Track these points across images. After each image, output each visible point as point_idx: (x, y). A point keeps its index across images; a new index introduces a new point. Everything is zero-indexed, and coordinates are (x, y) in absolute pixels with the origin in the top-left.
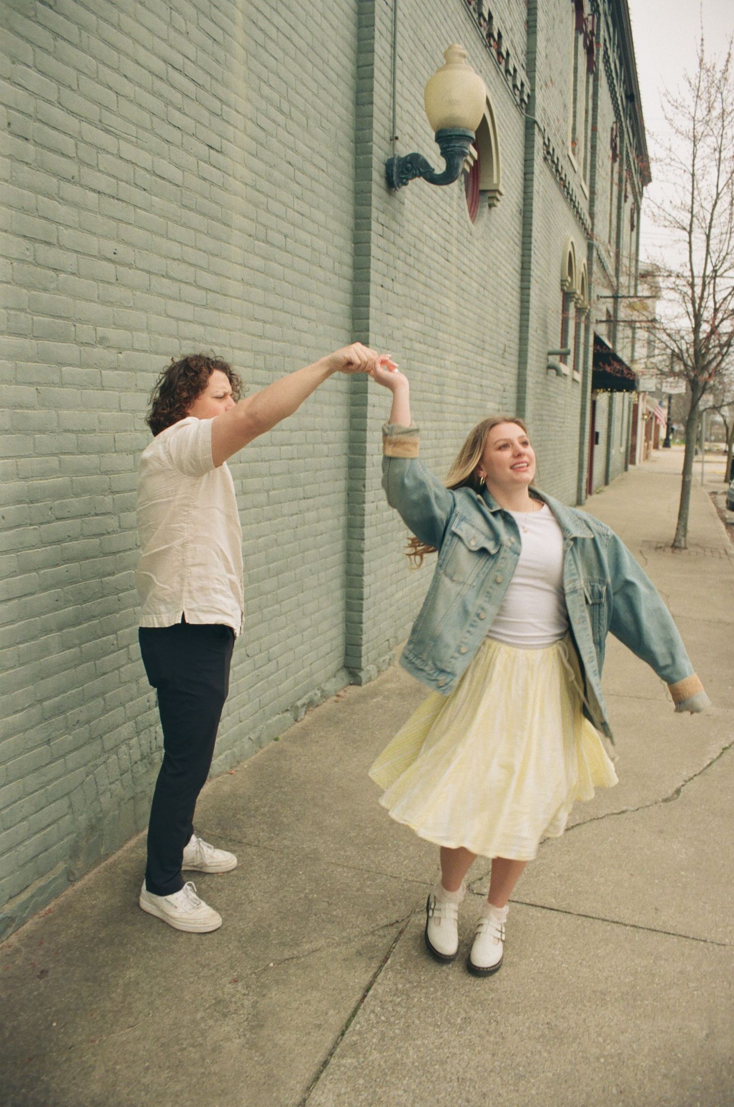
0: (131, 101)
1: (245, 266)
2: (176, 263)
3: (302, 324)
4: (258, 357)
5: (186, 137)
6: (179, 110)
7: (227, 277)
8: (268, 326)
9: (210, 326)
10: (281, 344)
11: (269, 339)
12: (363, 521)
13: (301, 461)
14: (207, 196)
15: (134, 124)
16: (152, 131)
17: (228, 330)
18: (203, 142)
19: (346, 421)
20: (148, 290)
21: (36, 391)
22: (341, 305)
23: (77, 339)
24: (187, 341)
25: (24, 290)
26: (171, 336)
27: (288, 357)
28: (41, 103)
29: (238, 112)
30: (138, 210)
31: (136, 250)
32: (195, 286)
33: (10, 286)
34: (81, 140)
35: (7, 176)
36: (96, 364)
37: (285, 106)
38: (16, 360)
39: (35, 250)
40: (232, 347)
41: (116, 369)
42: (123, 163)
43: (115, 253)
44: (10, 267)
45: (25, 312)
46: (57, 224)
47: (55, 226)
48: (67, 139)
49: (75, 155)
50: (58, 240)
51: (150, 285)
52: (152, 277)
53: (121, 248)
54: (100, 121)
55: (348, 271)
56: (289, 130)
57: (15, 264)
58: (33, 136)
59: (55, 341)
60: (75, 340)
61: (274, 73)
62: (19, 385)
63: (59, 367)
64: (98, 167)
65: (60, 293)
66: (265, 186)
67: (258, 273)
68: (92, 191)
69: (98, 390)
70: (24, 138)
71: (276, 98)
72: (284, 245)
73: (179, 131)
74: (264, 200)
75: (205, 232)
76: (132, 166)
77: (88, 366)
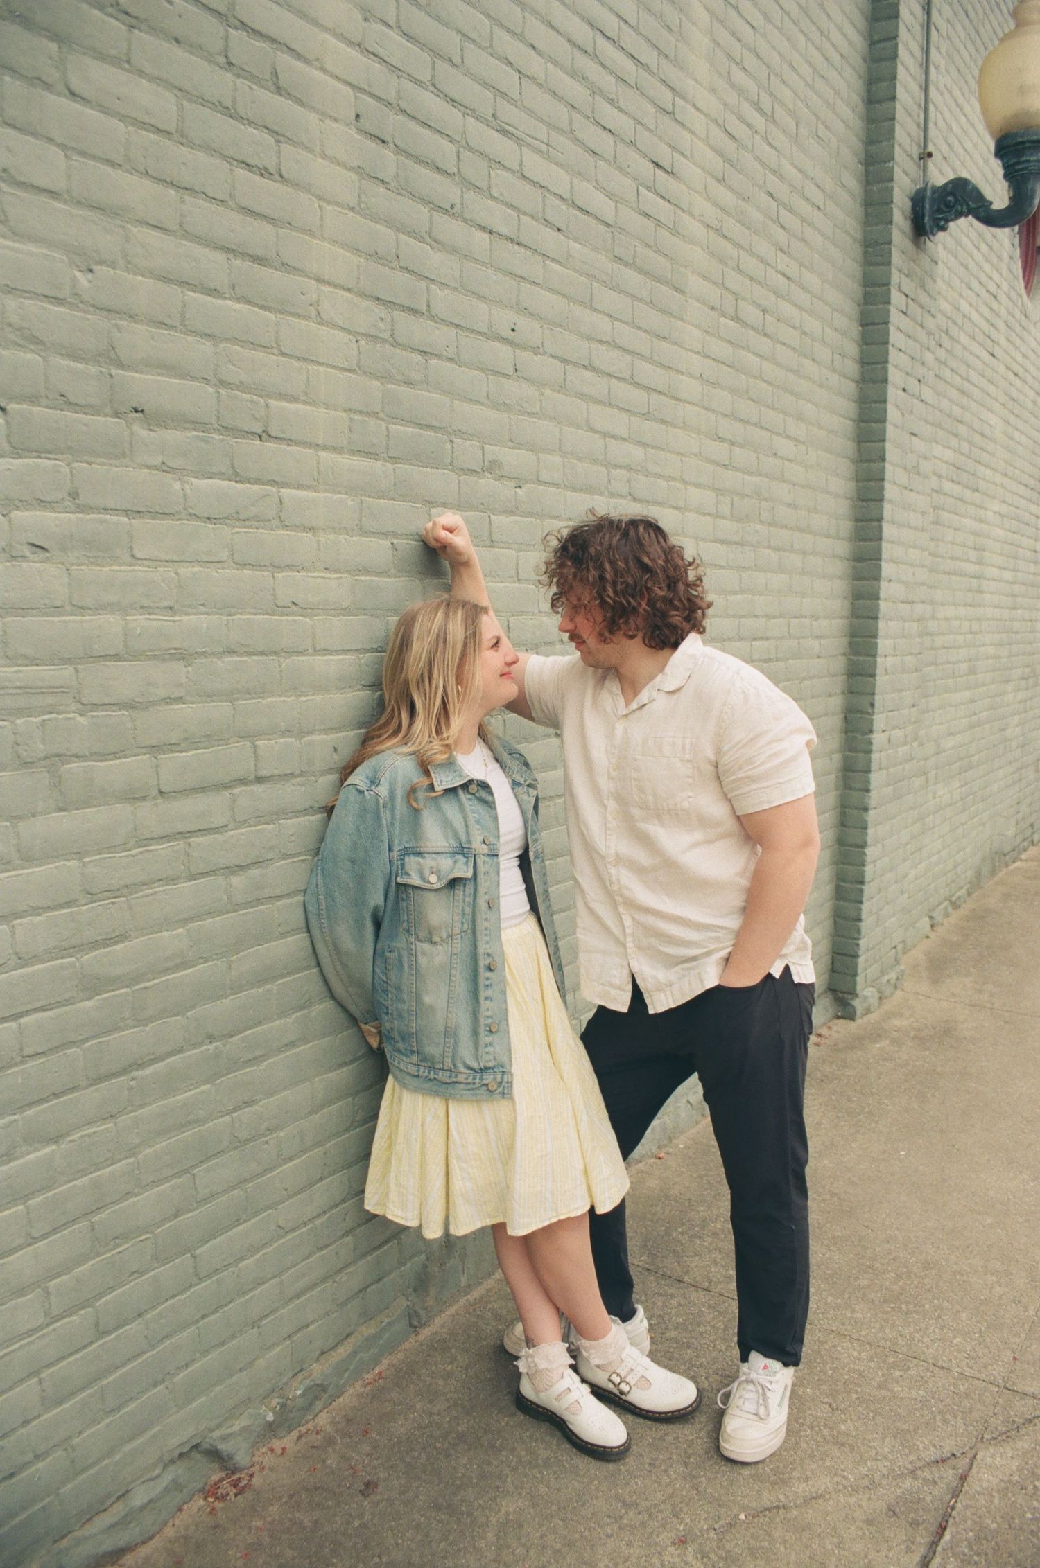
0: (541, 85)
1: (706, 356)
2: (603, 348)
3: (786, 447)
4: (721, 498)
5: (620, 145)
6: (611, 101)
7: (678, 371)
8: (737, 449)
9: (654, 447)
10: (755, 479)
11: (737, 469)
12: (869, 761)
13: (781, 664)
14: (651, 243)
15: (543, 122)
16: (571, 135)
17: (679, 454)
18: (646, 157)
19: (848, 603)
20: (563, 388)
21: (390, 546)
22: (842, 419)
23: (455, 463)
24: (618, 471)
25: (376, 383)
26: (595, 461)
27: (766, 500)
28: (407, 85)
29: (698, 109)
30: (549, 263)
31: (545, 326)
32: (631, 384)
33: (354, 376)
34: (465, 145)
35: (353, 202)
36: (482, 504)
37: (766, 103)
38: (362, 495)
39: (392, 321)
40: (685, 482)
41: (512, 513)
42: (528, 187)
43: (513, 330)
44: (355, 346)
45: (377, 418)
46: (428, 281)
47: (423, 284)
48: (444, 142)
49: (456, 171)
50: (428, 306)
51: (565, 380)
52: (569, 367)
53: (523, 322)
54: (494, 116)
55: (852, 368)
56: (770, 140)
57: (362, 342)
58: (393, 137)
59: (420, 466)
60: (452, 464)
61: (749, 49)
62: (365, 537)
63: (428, 508)
64: (489, 190)
65: (429, 389)
66: (736, 230)
67: (724, 367)
68: (481, 229)
69: (485, 546)
70: (380, 139)
71: (752, 88)
72: (762, 324)
73: (610, 136)
74: (733, 252)
75: (648, 300)
76: (540, 191)
77: (470, 507)
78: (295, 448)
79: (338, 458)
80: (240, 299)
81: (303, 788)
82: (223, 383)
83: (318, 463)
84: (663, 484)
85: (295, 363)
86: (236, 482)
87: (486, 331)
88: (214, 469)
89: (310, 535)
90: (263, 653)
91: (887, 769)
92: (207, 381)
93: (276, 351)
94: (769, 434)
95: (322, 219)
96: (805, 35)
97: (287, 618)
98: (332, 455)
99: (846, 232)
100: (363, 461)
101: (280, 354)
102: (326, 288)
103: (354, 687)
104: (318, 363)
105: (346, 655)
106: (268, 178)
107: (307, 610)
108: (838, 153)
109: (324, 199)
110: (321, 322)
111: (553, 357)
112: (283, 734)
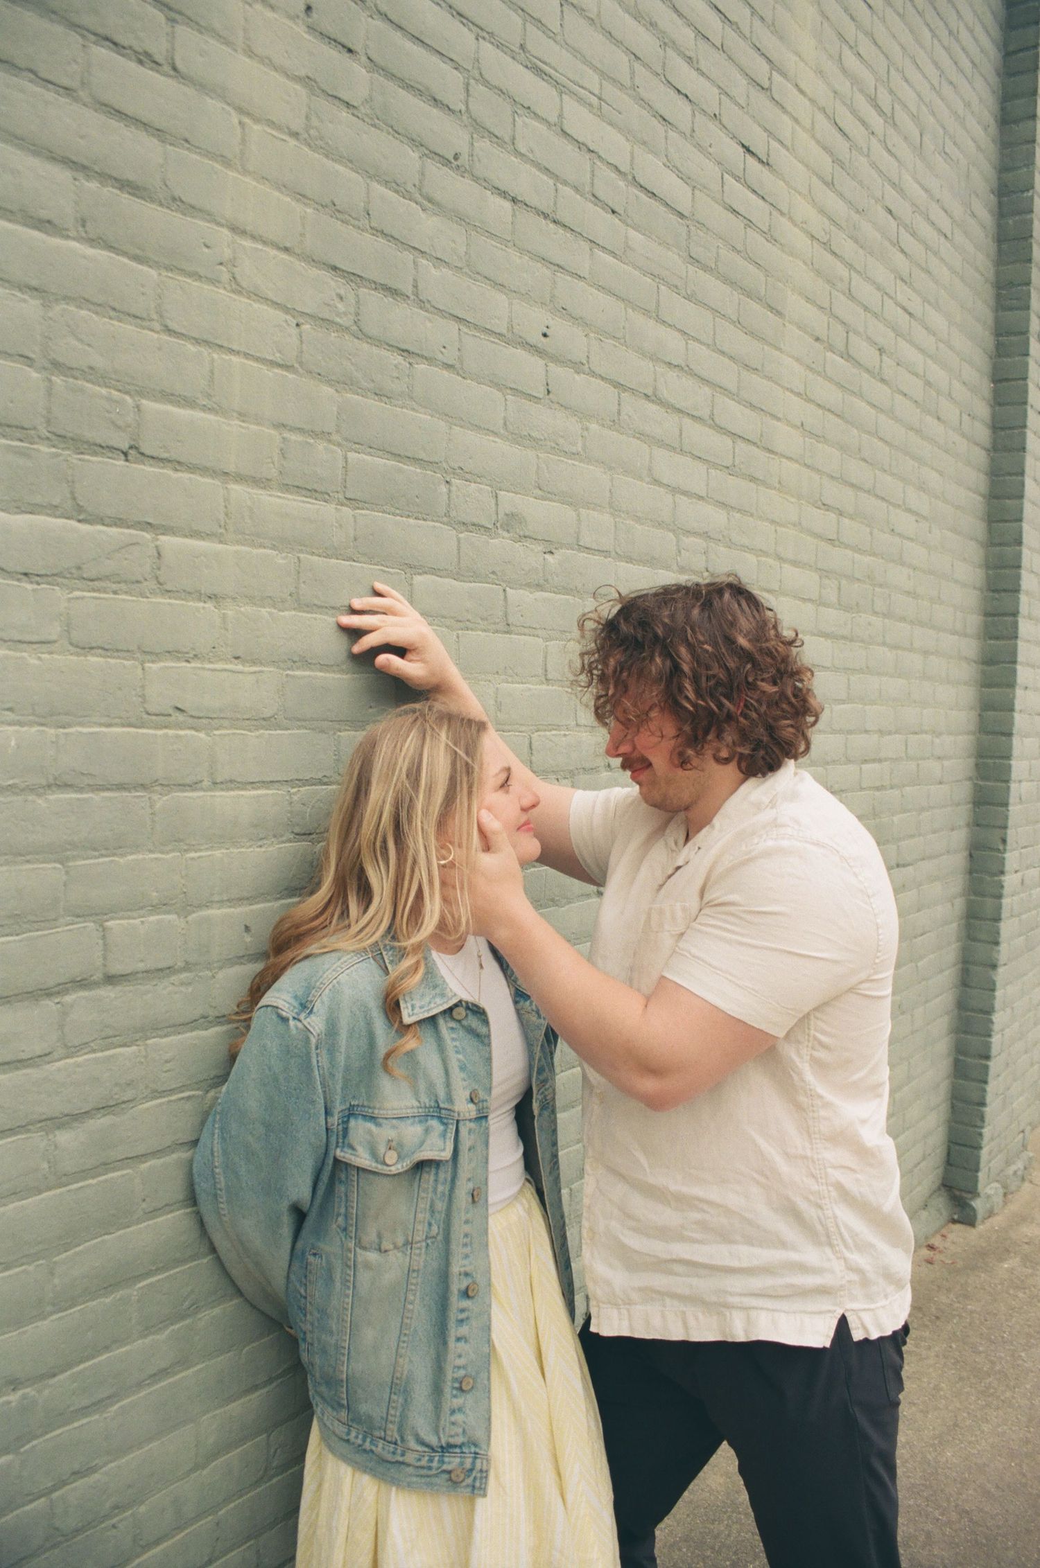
0: (591, 21)
1: (809, 400)
2: (672, 375)
3: (905, 523)
4: (827, 581)
5: (700, 118)
6: (689, 60)
7: (774, 416)
8: (846, 521)
9: (739, 511)
10: (867, 559)
11: (847, 546)
12: (999, 907)
13: (896, 792)
14: (739, 247)
15: (595, 69)
16: (632, 89)
17: (773, 522)
18: (734, 137)
19: (973, 715)
20: (615, 423)
22: (971, 494)
23: (453, 514)
24: (692, 539)
25: (327, 390)
26: (660, 524)
27: (881, 586)
29: (801, 92)
30: (598, 252)
31: (592, 335)
32: (710, 426)
33: (291, 376)
34: (478, 77)
35: (298, 124)
36: (493, 573)
37: (884, 99)
38: (301, 551)
39: (358, 302)
40: (780, 558)
41: (539, 587)
42: (570, 148)
43: (545, 335)
44: (294, 331)
45: (330, 441)
46: (416, 253)
47: (409, 256)
48: (446, 67)
49: (463, 108)
50: (416, 287)
51: (619, 413)
52: (625, 395)
53: (560, 328)
54: (522, 47)
55: (983, 433)
56: (890, 146)
57: (306, 327)
58: (366, 47)
59: (398, 515)
60: (447, 515)
61: (866, 33)
62: (304, 611)
63: (408, 575)
64: (513, 144)
65: (415, 406)
66: (847, 247)
67: (831, 416)
68: (499, 194)
69: (497, 631)
70: (344, 46)
71: (869, 80)
72: (878, 367)
73: (687, 102)
74: (843, 272)
75: (734, 318)
76: (588, 156)
77: (476, 577)
78: (185, 476)
79: (261, 494)
80: (92, 242)
81: (190, 989)
82: (57, 366)
83: (226, 500)
84: (752, 559)
85: (192, 348)
86: (79, 521)
87: (504, 332)
88: (38, 499)
89: (209, 605)
90: (121, 787)
91: (1019, 915)
92: (27, 360)
93: (157, 326)
94: (885, 505)
95: (244, 141)
96: (931, 30)
97: (165, 731)
98: (250, 490)
99: (977, 269)
100: (304, 502)
101: (164, 331)
102: (248, 243)
103: (282, 836)
104: (231, 351)
105: (268, 788)
106: (151, 69)
107: (200, 720)
108: (968, 176)
109: (248, 114)
110: (239, 290)
111: (603, 378)
112: (156, 908)
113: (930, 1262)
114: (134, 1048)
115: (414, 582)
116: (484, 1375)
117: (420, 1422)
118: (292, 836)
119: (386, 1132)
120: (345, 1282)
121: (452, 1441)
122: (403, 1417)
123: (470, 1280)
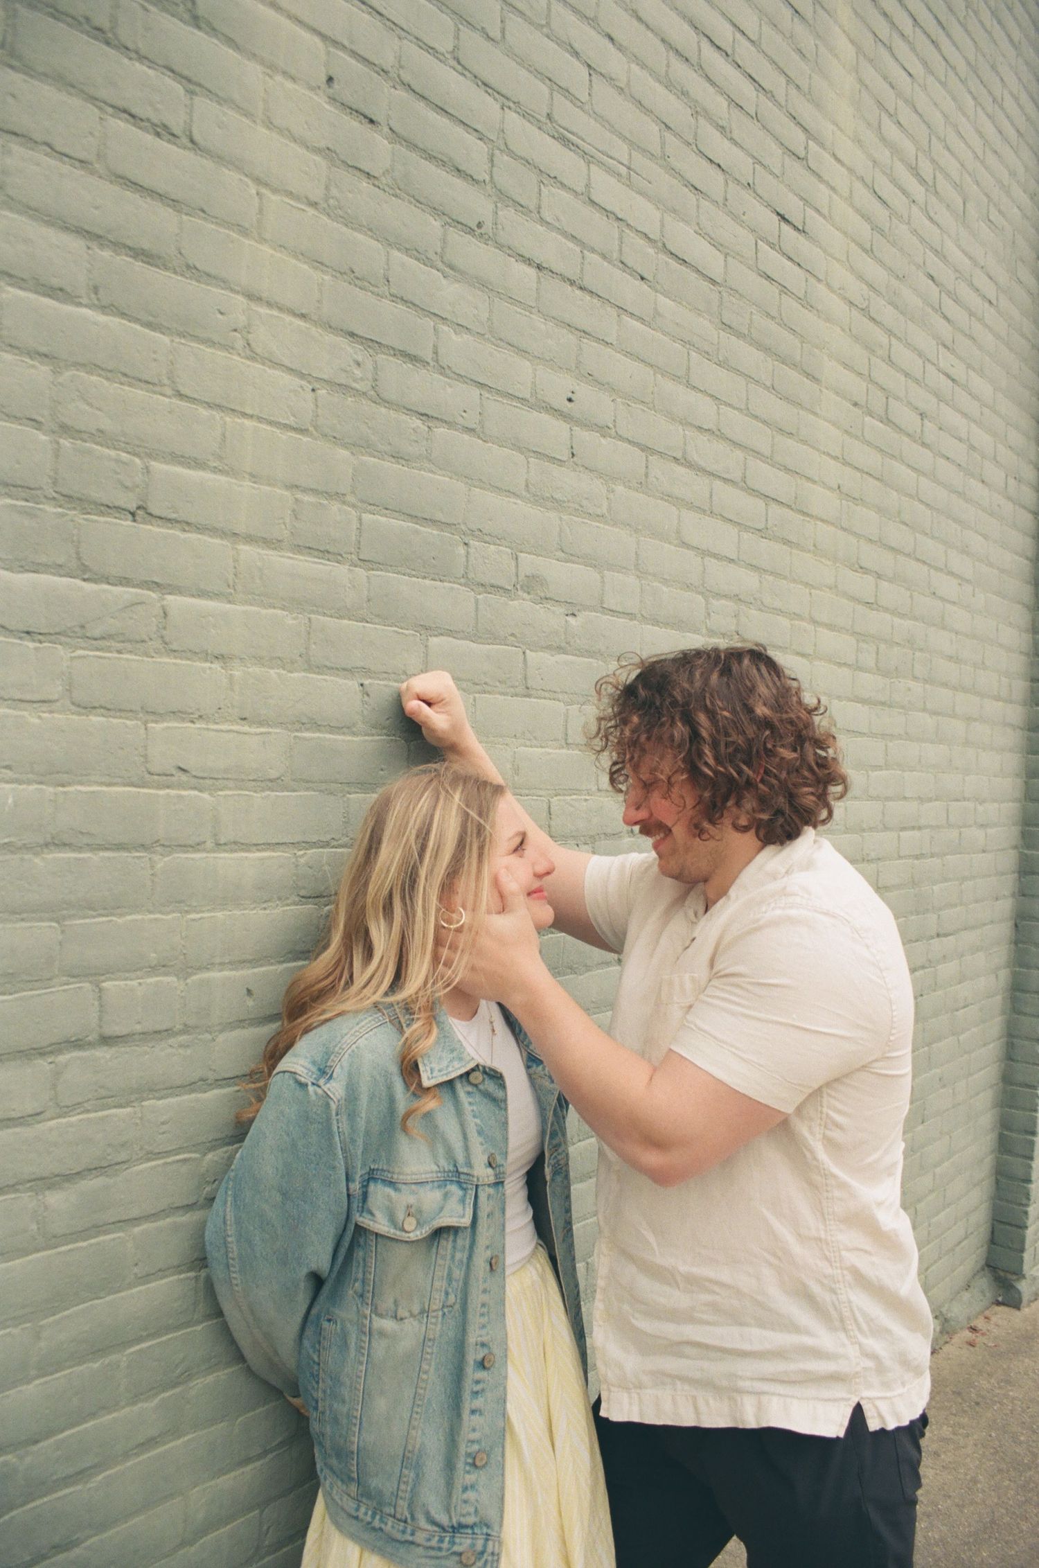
0: (621, 90)
1: (846, 463)
2: (703, 439)
3: (948, 587)
4: (864, 646)
5: (733, 187)
6: (722, 129)
7: (808, 479)
8: (884, 585)
9: (772, 573)
10: (907, 623)
11: (886, 610)
13: (936, 861)
14: (774, 313)
15: (624, 139)
16: (663, 159)
17: (807, 584)
18: (768, 206)
19: (1019, 782)
20: (643, 485)
21: (358, 688)
22: (1017, 558)
23: (471, 575)
24: (723, 602)
25: (344, 453)
26: (688, 587)
27: (921, 650)
28: (412, 49)
29: (839, 161)
30: (625, 318)
31: (619, 400)
32: (742, 489)
33: (305, 439)
34: (503, 147)
35: (317, 194)
36: (512, 635)
37: (926, 168)
38: (312, 612)
39: (376, 368)
40: (814, 622)
41: (560, 649)
42: (597, 216)
44: (310, 395)
45: (344, 503)
46: (435, 318)
47: (430, 322)
48: (471, 139)
49: (487, 178)
50: (436, 353)
51: (647, 475)
52: (653, 459)
53: (585, 392)
54: (549, 116)
55: (1028, 495)
56: (932, 214)
57: (322, 392)
58: (389, 117)
59: (414, 576)
60: (465, 576)
61: (906, 101)
62: (315, 673)
63: (423, 637)
64: (539, 212)
65: (434, 468)
66: (888, 314)
67: (871, 479)
68: (524, 261)
69: (516, 695)
70: (365, 117)
71: (909, 147)
72: (919, 431)
73: (720, 172)
74: (883, 339)
75: (768, 384)
76: (616, 224)
77: (494, 639)
78: (193, 536)
79: (272, 555)
80: (104, 309)
81: (189, 1052)
82: (65, 429)
83: (236, 561)
84: (784, 622)
85: (204, 412)
86: (84, 580)
87: (528, 396)
88: (43, 559)
89: (216, 666)
90: (120, 847)
92: (36, 424)
93: (169, 392)
94: (926, 568)
95: (261, 211)
96: (974, 98)
97: (168, 791)
98: (260, 550)
99: (1023, 335)
100: (316, 563)
101: (175, 396)
102: (264, 310)
103: (288, 898)
104: (244, 415)
105: (273, 851)
106: (169, 141)
107: (201, 781)
108: (1014, 242)
109: (266, 185)
110: (253, 356)
111: (630, 442)
112: (154, 969)
113: (972, 1344)
114: (129, 1110)
115: (429, 644)
116: (498, 1450)
117: (432, 1500)
118: (297, 899)
119: (404, 1198)
120: (359, 1349)
121: (464, 1520)
122: (414, 1493)
123: (486, 1351)
